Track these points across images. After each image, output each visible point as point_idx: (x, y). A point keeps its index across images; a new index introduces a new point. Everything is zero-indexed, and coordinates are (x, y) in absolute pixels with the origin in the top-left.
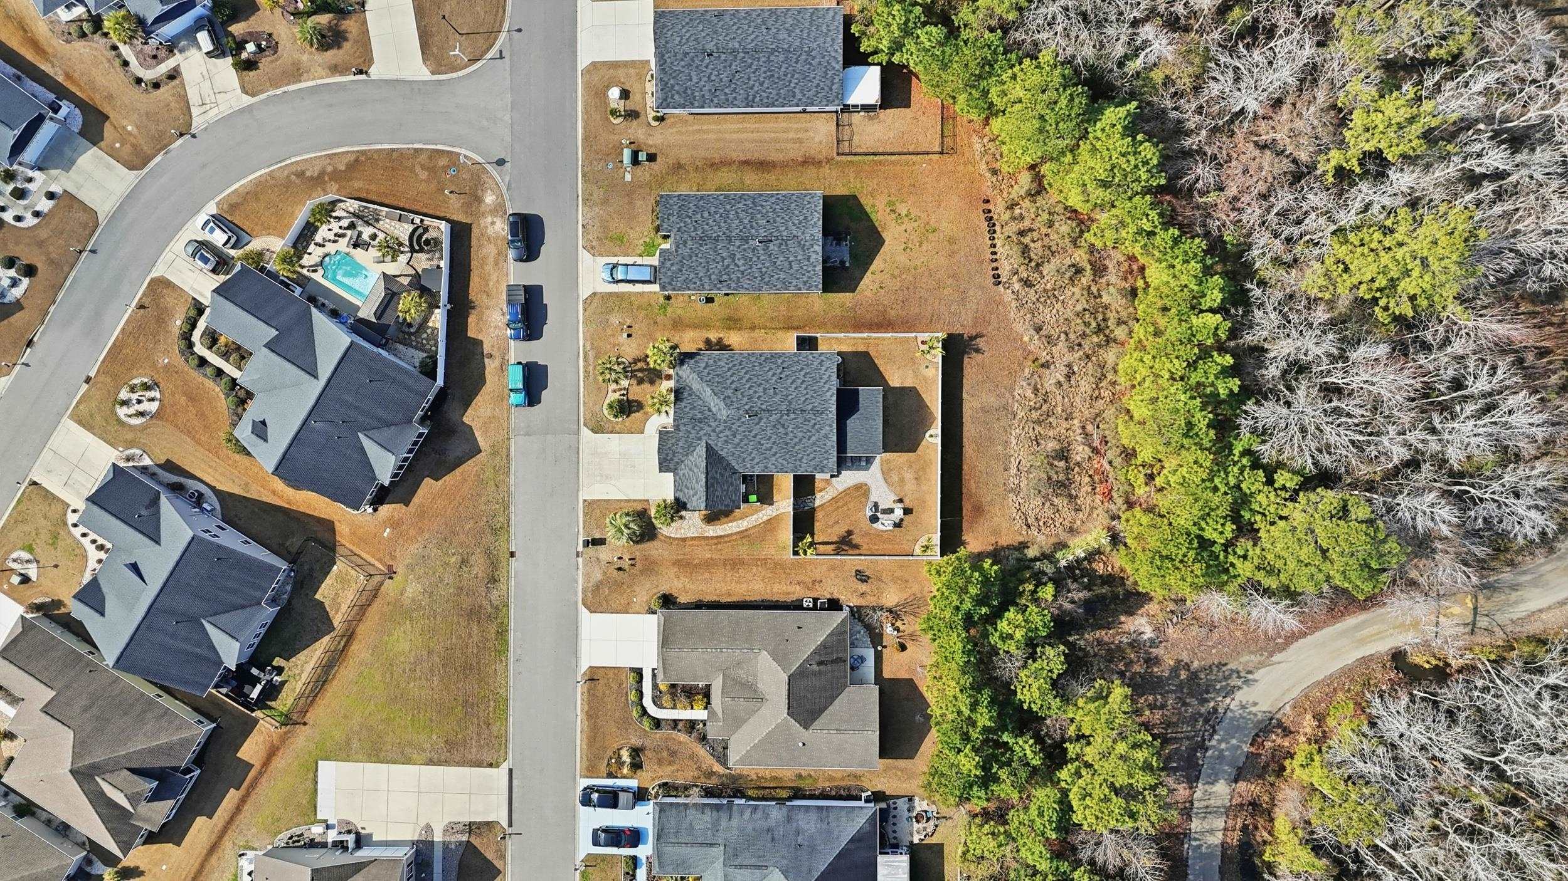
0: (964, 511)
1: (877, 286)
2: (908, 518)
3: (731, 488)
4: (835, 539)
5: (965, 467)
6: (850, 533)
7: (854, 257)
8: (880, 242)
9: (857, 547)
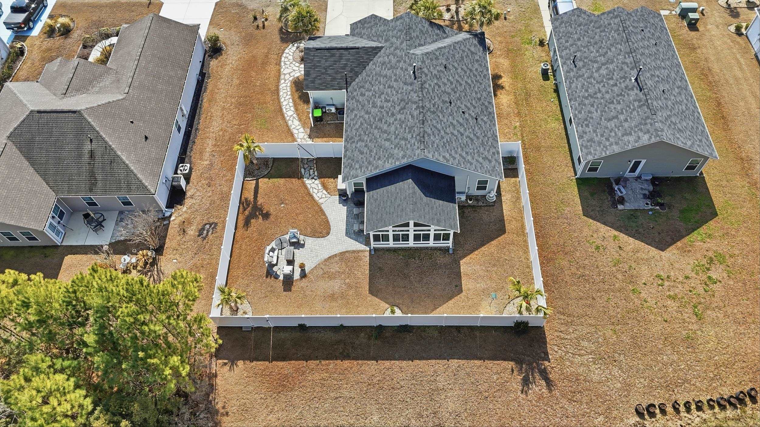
0: (281, 364)
1: (599, 242)
2: (279, 285)
3: (329, 78)
4: (260, 200)
5: (347, 363)
6: (266, 216)
7: (633, 215)
8: (662, 246)
9: (247, 223)
